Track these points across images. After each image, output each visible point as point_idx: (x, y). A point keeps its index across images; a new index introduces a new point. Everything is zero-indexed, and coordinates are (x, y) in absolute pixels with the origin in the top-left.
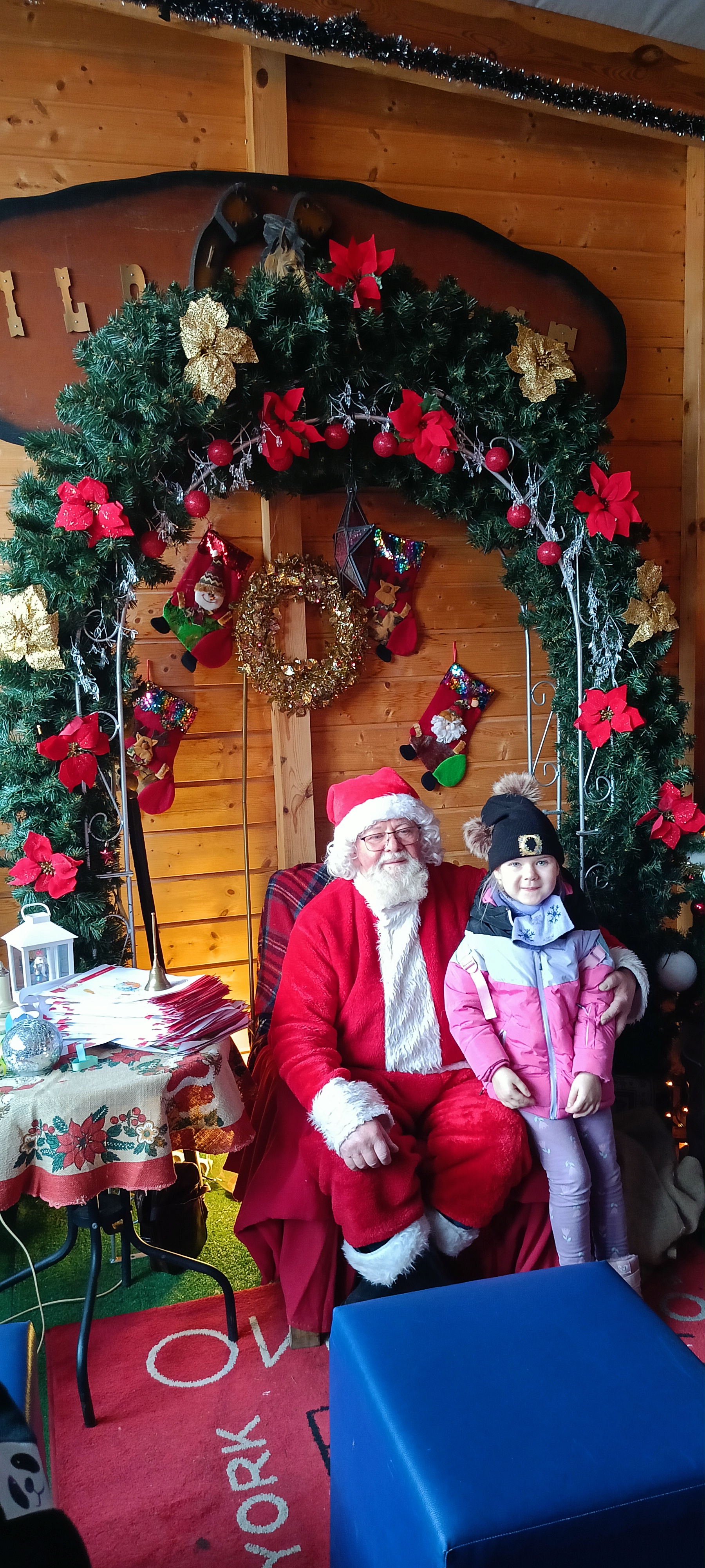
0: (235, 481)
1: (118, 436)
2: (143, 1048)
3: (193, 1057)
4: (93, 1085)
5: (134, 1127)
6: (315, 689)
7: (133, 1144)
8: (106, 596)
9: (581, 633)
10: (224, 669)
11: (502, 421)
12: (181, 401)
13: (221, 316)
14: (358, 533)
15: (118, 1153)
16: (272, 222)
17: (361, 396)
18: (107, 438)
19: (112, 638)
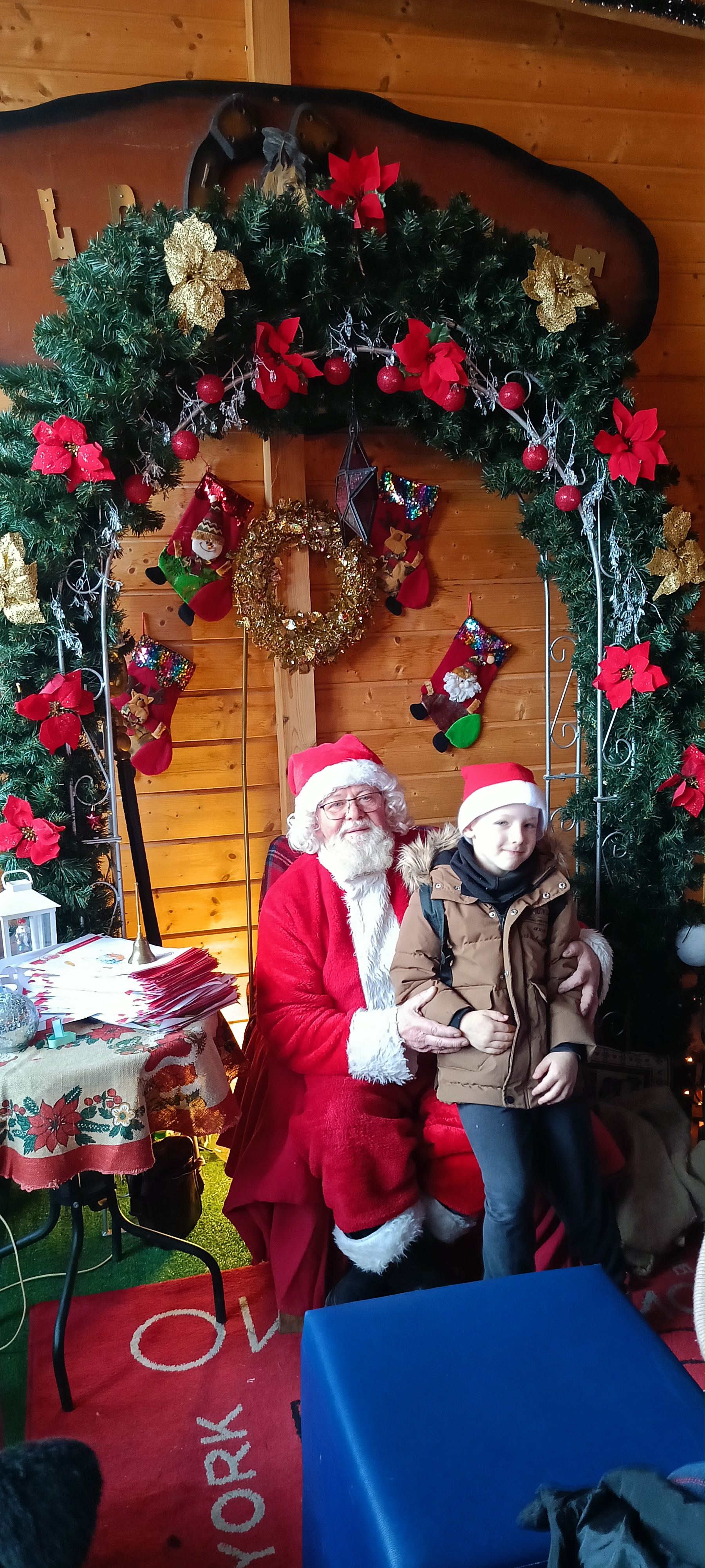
0: (227, 420)
1: (99, 370)
2: (123, 1024)
3: (175, 1035)
4: (67, 1065)
5: (109, 1109)
6: (319, 644)
7: (109, 1126)
8: (87, 545)
9: (602, 585)
10: (224, 622)
11: (518, 353)
12: (166, 332)
13: (209, 238)
14: (360, 476)
15: (94, 1135)
16: (271, 136)
17: (364, 326)
18: (88, 373)
19: (95, 591)
